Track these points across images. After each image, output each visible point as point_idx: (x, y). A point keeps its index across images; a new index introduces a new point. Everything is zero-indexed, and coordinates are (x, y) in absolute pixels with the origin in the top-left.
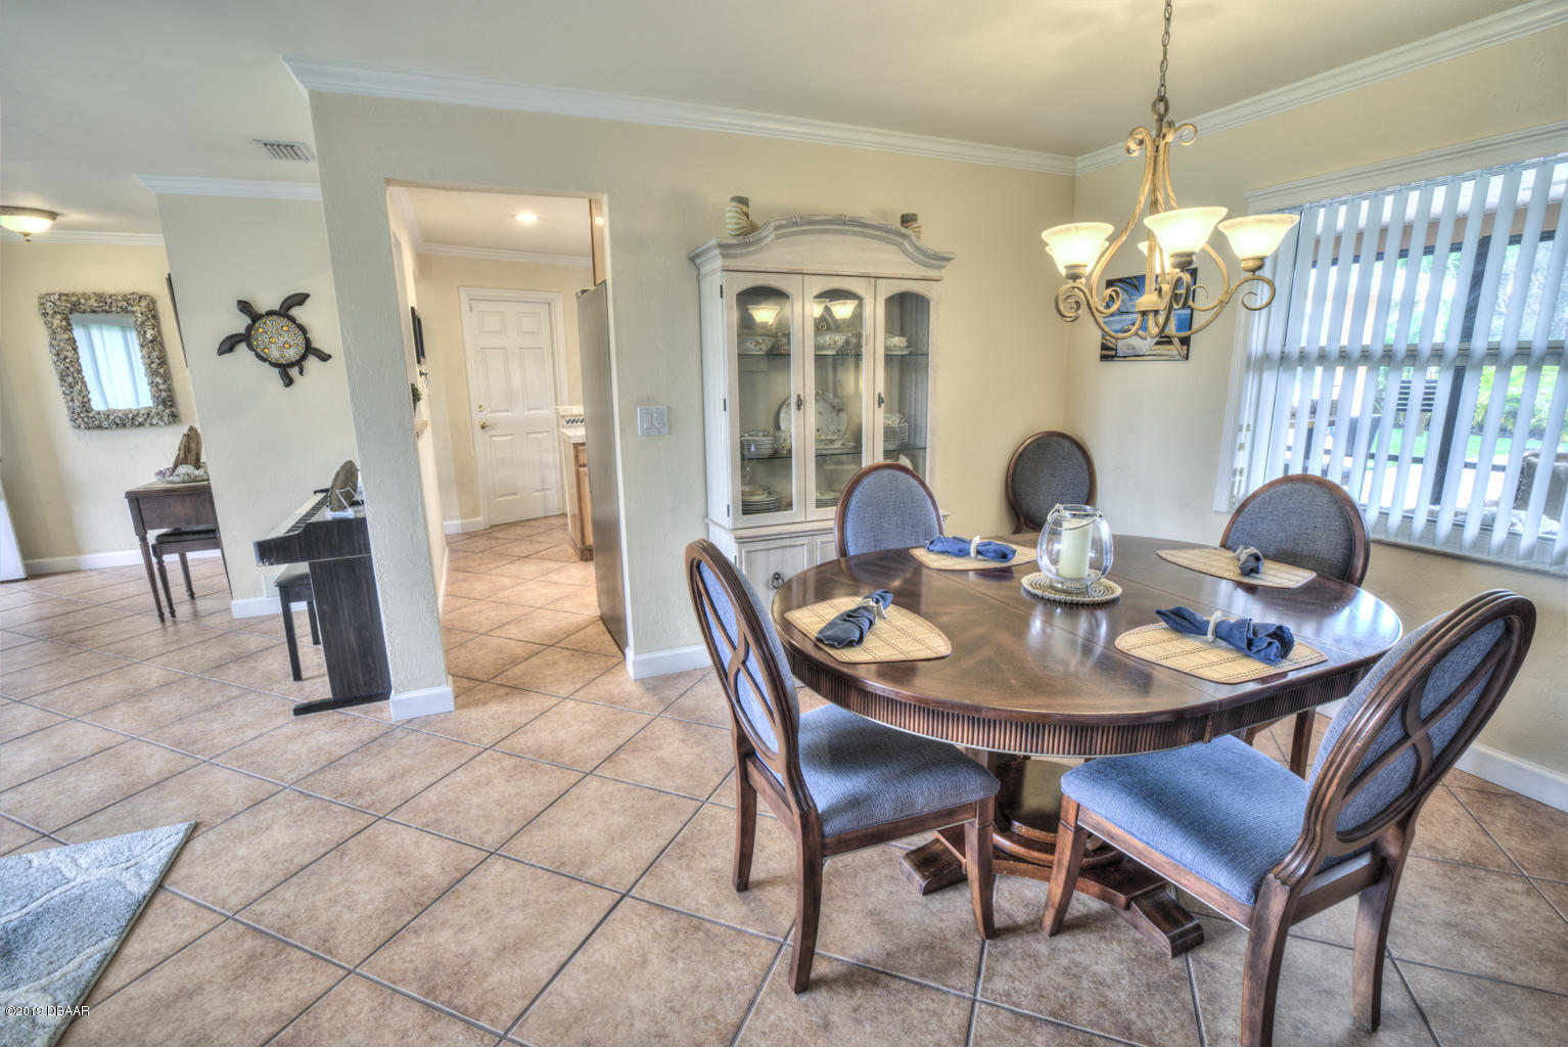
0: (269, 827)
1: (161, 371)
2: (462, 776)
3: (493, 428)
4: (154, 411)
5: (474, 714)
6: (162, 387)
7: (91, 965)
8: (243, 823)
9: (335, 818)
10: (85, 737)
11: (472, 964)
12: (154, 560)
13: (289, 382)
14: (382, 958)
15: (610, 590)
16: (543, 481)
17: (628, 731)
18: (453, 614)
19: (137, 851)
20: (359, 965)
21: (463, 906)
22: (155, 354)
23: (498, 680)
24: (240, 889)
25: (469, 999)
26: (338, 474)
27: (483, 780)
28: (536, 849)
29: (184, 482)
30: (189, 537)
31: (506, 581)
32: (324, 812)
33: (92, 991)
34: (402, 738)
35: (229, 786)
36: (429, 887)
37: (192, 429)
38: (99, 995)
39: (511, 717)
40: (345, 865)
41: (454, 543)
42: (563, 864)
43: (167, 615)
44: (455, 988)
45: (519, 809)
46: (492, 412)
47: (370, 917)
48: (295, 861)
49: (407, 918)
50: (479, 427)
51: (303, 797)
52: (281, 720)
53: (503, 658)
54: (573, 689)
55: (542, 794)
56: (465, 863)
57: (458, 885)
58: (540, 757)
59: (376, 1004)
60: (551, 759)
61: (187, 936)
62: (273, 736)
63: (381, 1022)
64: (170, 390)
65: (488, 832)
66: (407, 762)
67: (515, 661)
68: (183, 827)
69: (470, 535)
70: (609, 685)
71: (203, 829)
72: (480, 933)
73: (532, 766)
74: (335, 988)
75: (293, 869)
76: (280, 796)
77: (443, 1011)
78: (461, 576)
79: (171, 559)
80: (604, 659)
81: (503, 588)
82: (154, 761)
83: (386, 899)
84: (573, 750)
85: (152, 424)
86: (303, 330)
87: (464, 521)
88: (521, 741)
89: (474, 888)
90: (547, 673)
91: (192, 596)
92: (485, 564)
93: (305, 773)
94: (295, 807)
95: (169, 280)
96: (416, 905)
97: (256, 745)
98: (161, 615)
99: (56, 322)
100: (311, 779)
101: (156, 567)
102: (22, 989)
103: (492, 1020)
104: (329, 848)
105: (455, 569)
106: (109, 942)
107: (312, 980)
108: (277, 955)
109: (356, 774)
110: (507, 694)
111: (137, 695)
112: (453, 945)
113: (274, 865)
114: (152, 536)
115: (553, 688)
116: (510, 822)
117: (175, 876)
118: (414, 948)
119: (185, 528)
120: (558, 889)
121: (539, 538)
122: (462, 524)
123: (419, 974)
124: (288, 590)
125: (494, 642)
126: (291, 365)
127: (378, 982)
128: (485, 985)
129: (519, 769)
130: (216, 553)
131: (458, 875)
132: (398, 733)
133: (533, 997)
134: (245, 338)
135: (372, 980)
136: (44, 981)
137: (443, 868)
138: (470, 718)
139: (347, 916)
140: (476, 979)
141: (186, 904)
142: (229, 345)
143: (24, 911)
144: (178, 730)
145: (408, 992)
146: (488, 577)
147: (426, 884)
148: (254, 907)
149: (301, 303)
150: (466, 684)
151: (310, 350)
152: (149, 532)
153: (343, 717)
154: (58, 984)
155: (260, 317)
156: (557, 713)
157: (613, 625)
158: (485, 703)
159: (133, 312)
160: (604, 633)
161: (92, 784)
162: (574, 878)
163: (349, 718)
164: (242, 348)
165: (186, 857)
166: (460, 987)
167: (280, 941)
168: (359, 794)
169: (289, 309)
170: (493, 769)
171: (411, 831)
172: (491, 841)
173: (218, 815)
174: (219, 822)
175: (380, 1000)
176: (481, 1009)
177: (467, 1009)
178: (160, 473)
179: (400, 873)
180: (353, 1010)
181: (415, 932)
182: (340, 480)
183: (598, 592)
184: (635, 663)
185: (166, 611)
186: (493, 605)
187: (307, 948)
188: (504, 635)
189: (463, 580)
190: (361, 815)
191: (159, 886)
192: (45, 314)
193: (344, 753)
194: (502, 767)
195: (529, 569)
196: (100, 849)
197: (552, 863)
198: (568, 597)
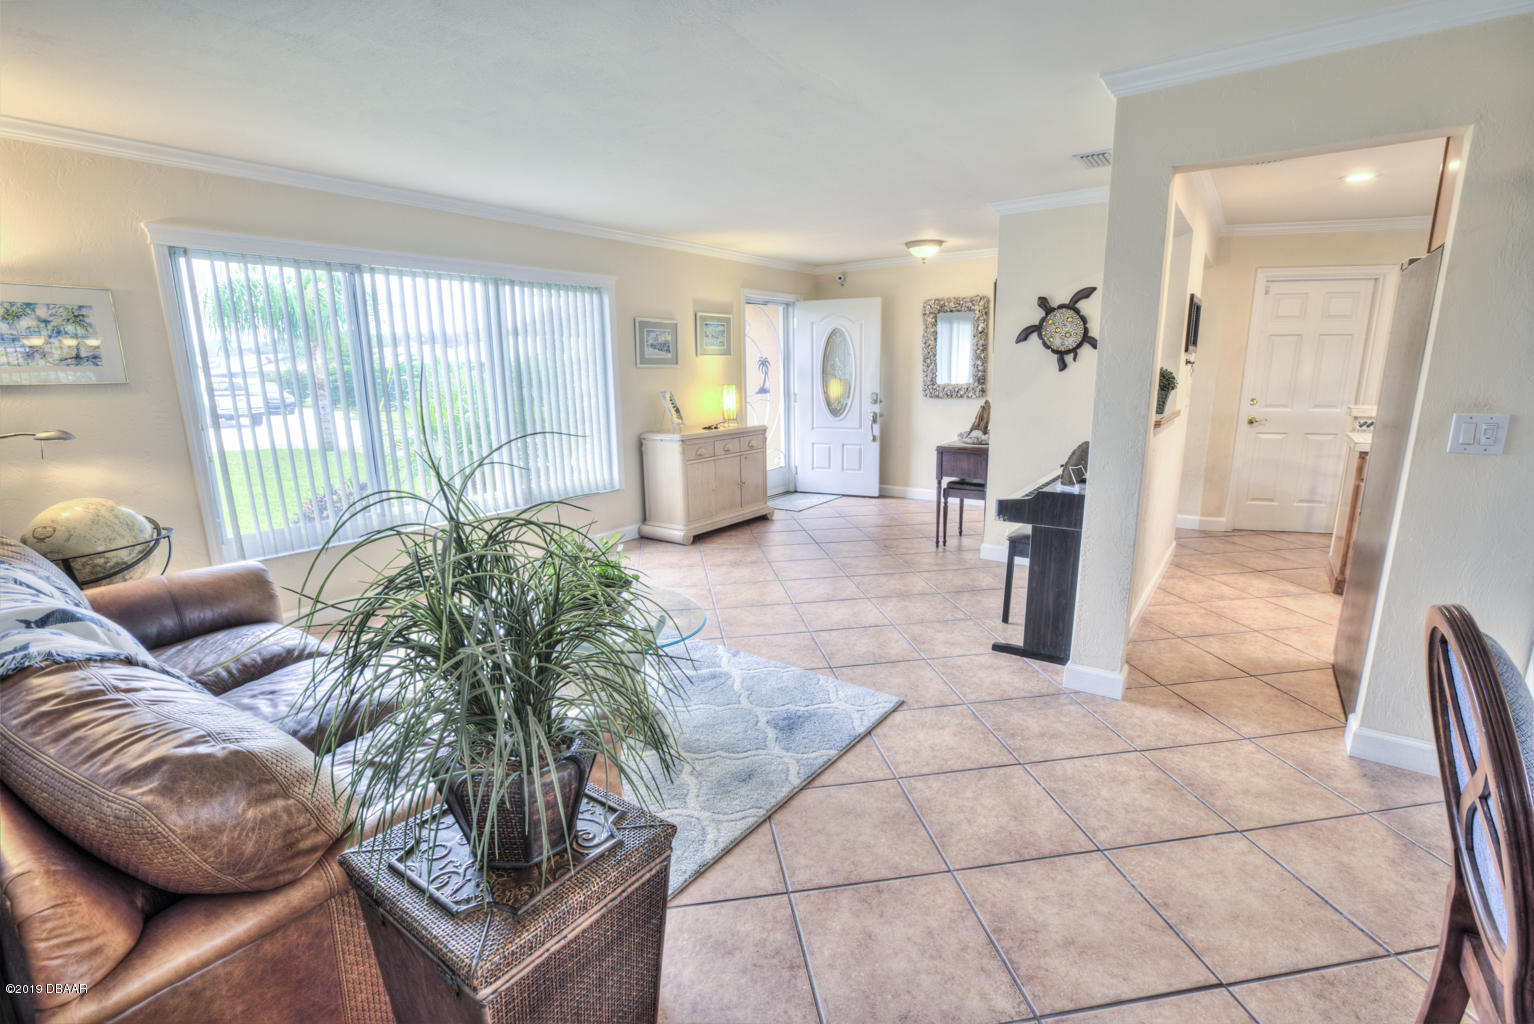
0: (942, 728)
1: (982, 356)
2: (1102, 764)
3: (1261, 424)
4: (971, 386)
5: (1139, 712)
6: (980, 368)
7: (820, 761)
8: (929, 715)
9: (988, 745)
10: (870, 613)
11: (1039, 935)
12: (942, 500)
13: (1063, 366)
14: (975, 875)
15: (1353, 637)
16: (1313, 491)
17: (1311, 810)
18: (1158, 608)
19: (867, 702)
20: (958, 870)
21: (1053, 879)
22: (982, 342)
23: (1177, 689)
24: (909, 762)
25: (1025, 963)
26: (1074, 453)
27: (1120, 778)
28: (1144, 873)
29: (974, 444)
30: (967, 487)
31: (1227, 591)
32: (981, 736)
33: (814, 779)
34: (1065, 704)
35: (932, 685)
36: (1033, 845)
37: (987, 402)
38: (817, 783)
39: (1174, 731)
40: (980, 786)
41: (1181, 537)
42: (1166, 905)
43: (941, 543)
44: (1017, 944)
45: (1144, 824)
46: (1266, 406)
47: (980, 839)
48: (949, 763)
49: (1006, 859)
50: (1246, 421)
51: (973, 716)
52: (981, 650)
53: (1191, 669)
54: (1260, 732)
55: (1174, 823)
56: (1071, 843)
57: (1056, 859)
58: (1191, 785)
59: (955, 909)
60: (1203, 794)
61: (870, 775)
62: (971, 660)
63: (953, 925)
64: (984, 371)
65: (1104, 828)
66: (1061, 727)
67: (1203, 678)
68: (896, 699)
69: (1206, 534)
70: (1312, 748)
71: (905, 707)
72: (1057, 914)
73: (1176, 790)
74: (935, 876)
75: (946, 769)
76: (958, 708)
77: (1000, 955)
78: (1180, 573)
79: (954, 502)
80: (1317, 715)
81: (1221, 597)
82: (898, 647)
83: (997, 832)
84: (1231, 797)
85: (968, 397)
86: (1084, 320)
87: (1204, 518)
88: (1174, 759)
89: (1069, 871)
90: (1235, 702)
91: (961, 533)
92: (1211, 567)
93: (981, 699)
94: (964, 722)
95: (996, 284)
96: (1017, 852)
97: (959, 661)
98: (938, 542)
99: (930, 320)
100: (984, 705)
101: (942, 505)
102: (790, 754)
103: (1035, 996)
104: (973, 766)
105: (1176, 564)
106: (833, 753)
107: (924, 858)
108: (911, 824)
109: (1017, 718)
110: (1181, 707)
111: (904, 595)
112: (1030, 907)
113: (935, 757)
114: (946, 481)
115: (1235, 722)
116: (1130, 831)
117: (879, 731)
118: (1000, 887)
119: (968, 480)
120: (1150, 926)
121: (1288, 555)
122: (1201, 521)
123: (994, 910)
124: (1016, 546)
125: (1188, 649)
126: (1068, 352)
127: (964, 893)
128: (1042, 961)
129: (1162, 786)
130: (981, 503)
131: (1061, 851)
132: (1063, 699)
133: (1079, 1006)
134: (1036, 329)
135: (961, 889)
136: (800, 756)
137: (1051, 836)
138: (1133, 714)
139: (964, 826)
140: (1038, 950)
141: (878, 754)
142: (1024, 336)
143: (806, 708)
144: (917, 629)
145: (981, 918)
146: (1210, 581)
147: (1032, 840)
148: (912, 780)
149: (1087, 296)
150: (1143, 680)
151: (1087, 339)
152: (944, 478)
153: (1025, 666)
154: (805, 762)
155: (1053, 310)
156: (1229, 750)
157: (1345, 679)
158: (1154, 706)
159: (974, 310)
160: (1330, 685)
161: (863, 645)
162: (1171, 927)
163: (1030, 669)
164: (1034, 336)
165: (889, 721)
166: (1021, 947)
167: (917, 815)
168: (1013, 735)
169: (1076, 302)
170: (1134, 773)
171: (1039, 787)
172: (1103, 838)
173: (917, 701)
174: (916, 707)
175: (960, 908)
176: (1030, 978)
177: (1018, 969)
178: (961, 435)
179: (1015, 818)
180: (940, 901)
181: (1007, 874)
182: (1075, 457)
183: (1338, 633)
184: (1355, 734)
185: (941, 540)
186: (1203, 611)
187: (931, 832)
188: (1201, 646)
189: (1181, 578)
190: (1007, 753)
191: (869, 733)
192: (924, 314)
193: (1015, 696)
194: (1144, 776)
195: (1261, 585)
196: (850, 690)
197: (1155, 897)
198: (1298, 630)
